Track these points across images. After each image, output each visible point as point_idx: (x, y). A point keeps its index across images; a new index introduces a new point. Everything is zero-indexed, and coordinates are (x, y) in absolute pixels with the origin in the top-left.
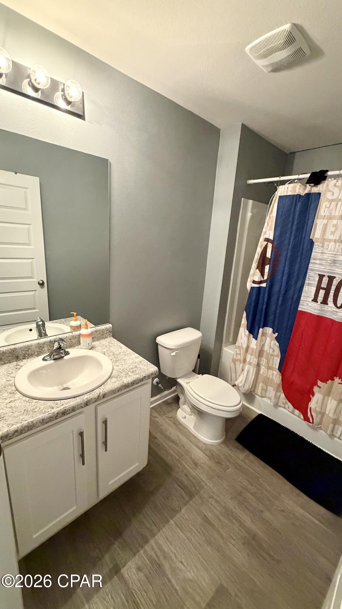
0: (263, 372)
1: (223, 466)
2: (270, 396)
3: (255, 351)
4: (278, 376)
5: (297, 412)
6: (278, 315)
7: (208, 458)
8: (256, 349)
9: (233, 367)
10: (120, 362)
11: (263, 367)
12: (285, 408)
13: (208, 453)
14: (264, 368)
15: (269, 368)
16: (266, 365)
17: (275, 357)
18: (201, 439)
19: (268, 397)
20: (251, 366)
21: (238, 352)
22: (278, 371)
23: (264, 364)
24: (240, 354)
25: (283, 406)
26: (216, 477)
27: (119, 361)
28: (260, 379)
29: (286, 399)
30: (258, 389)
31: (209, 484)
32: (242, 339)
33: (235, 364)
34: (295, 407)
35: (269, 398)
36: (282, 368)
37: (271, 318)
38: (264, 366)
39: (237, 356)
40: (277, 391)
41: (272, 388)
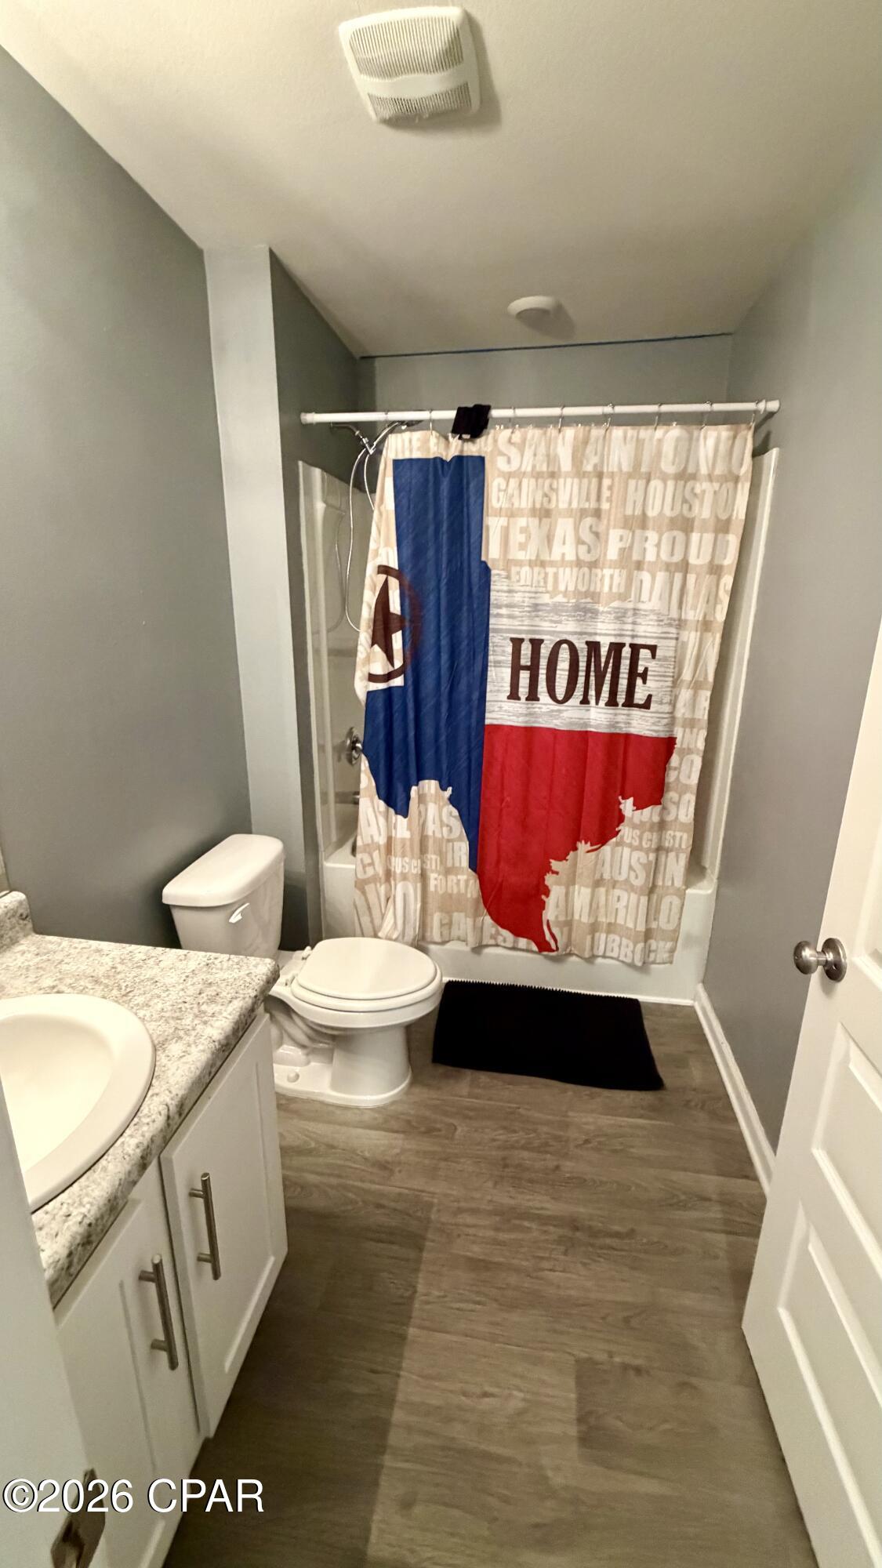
0: (436, 886)
1: (443, 1133)
2: (461, 933)
3: (408, 843)
4: (471, 882)
5: (523, 942)
6: (444, 747)
7: (402, 1136)
8: (411, 839)
9: (360, 902)
10: (141, 992)
11: (432, 876)
12: (497, 945)
13: (394, 1124)
14: (436, 875)
15: (448, 872)
16: (438, 868)
17: (455, 843)
18: (363, 1105)
19: (456, 937)
20: (409, 881)
21: (367, 860)
22: (470, 870)
23: (434, 867)
24: (372, 864)
25: (492, 942)
26: (443, 1164)
27: (136, 992)
28: (432, 904)
29: (496, 924)
30: (432, 928)
31: (438, 1189)
32: (369, 825)
33: (364, 893)
34: (517, 933)
35: (459, 939)
36: (475, 863)
37: (429, 756)
38: (436, 871)
39: (365, 872)
40: (476, 915)
41: (462, 915)
